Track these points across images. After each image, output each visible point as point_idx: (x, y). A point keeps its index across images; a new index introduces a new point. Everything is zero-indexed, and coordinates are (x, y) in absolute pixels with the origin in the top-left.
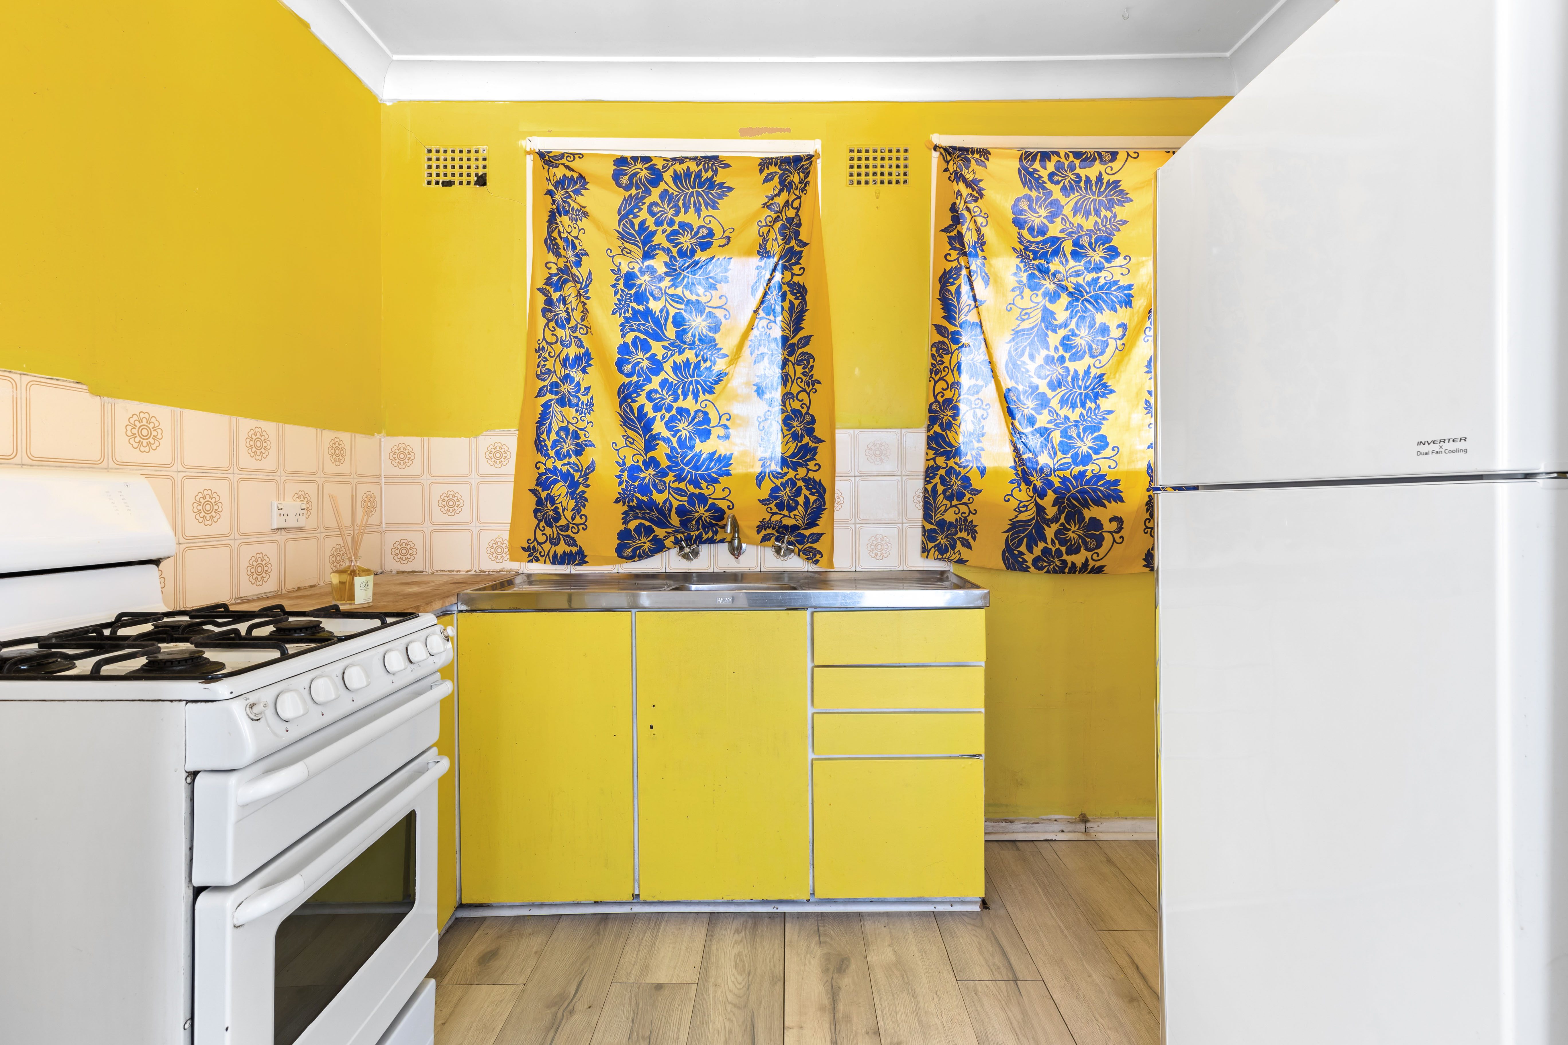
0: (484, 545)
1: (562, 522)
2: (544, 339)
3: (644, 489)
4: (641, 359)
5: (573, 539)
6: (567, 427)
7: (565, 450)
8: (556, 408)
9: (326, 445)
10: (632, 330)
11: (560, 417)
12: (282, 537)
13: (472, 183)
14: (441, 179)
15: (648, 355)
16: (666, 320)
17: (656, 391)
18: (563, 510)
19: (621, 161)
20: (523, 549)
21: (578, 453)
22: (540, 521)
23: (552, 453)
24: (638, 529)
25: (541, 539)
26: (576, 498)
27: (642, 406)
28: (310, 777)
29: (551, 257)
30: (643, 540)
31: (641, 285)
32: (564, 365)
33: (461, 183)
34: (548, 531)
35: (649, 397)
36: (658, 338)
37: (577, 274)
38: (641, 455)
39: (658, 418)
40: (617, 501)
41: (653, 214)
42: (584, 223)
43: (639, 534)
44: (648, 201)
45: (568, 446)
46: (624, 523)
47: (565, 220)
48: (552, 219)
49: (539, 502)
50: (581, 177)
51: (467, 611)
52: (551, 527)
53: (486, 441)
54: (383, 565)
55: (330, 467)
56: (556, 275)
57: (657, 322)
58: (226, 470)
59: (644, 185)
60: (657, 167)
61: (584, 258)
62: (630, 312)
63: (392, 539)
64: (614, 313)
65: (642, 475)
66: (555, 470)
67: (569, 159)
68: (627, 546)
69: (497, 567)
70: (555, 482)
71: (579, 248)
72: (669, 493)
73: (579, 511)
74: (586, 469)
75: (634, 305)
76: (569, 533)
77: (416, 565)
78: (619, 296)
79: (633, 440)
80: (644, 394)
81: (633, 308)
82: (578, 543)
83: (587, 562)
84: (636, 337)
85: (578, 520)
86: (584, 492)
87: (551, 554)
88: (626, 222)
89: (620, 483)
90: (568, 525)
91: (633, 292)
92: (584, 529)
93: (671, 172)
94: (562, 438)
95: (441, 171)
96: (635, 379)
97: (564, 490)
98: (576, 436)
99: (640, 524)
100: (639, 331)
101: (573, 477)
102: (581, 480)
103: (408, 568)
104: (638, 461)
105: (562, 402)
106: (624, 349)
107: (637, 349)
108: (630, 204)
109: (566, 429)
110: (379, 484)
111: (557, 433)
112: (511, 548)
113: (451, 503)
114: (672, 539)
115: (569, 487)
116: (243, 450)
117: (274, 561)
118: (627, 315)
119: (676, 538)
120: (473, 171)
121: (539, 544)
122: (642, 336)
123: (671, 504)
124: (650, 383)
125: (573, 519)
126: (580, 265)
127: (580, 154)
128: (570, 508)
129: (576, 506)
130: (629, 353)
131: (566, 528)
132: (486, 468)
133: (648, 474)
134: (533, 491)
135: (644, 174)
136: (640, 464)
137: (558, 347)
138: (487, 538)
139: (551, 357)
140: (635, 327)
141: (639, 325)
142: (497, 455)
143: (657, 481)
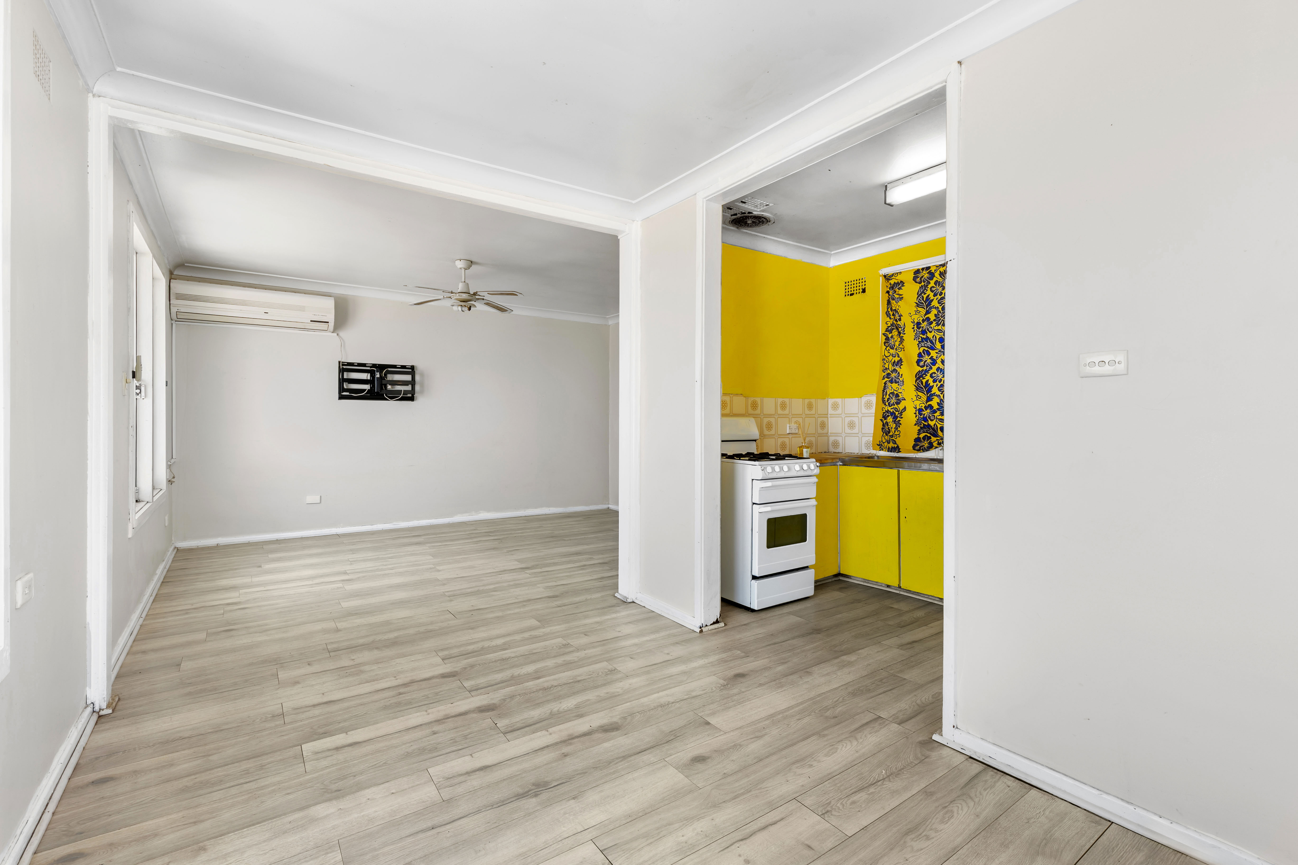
0: (863, 443)
1: (891, 434)
2: (885, 355)
3: (925, 419)
4: (926, 358)
5: (895, 441)
6: (893, 392)
7: (892, 402)
8: (889, 384)
9: (806, 404)
10: (922, 346)
11: (890, 388)
12: (790, 436)
13: (860, 292)
14: (849, 293)
15: (930, 357)
16: (936, 341)
17: (935, 373)
18: (891, 428)
19: (917, 272)
20: (878, 445)
21: (898, 403)
22: (884, 433)
23: (887, 404)
24: (924, 438)
25: (884, 441)
26: (896, 423)
27: (928, 381)
28: (772, 486)
29: (888, 319)
30: (925, 443)
31: (923, 327)
32: (893, 365)
33: (856, 293)
34: (886, 437)
35: (931, 376)
36: (933, 349)
37: (900, 324)
38: (924, 403)
39: (935, 386)
40: (915, 425)
41: (932, 291)
42: (900, 303)
43: (924, 440)
44: (930, 286)
45: (893, 400)
46: (918, 435)
47: (893, 302)
48: (889, 302)
49: (883, 425)
50: (901, 282)
51: (842, 465)
52: (887, 436)
53: (864, 399)
54: (828, 449)
55: (807, 412)
56: (890, 326)
57: (931, 342)
58: (774, 415)
59: (927, 280)
60: (932, 271)
61: (901, 317)
62: (920, 339)
63: (832, 439)
64: (914, 340)
65: (923, 413)
66: (888, 411)
67: (895, 276)
68: (918, 445)
69: (868, 452)
70: (888, 416)
71: (899, 313)
72: (936, 421)
73: (897, 429)
74: (901, 411)
75: (921, 335)
76: (893, 438)
77: (840, 450)
78: (915, 332)
79: (921, 397)
80: (929, 375)
81: (921, 337)
82: (897, 443)
83: (901, 451)
84: (924, 349)
85: (896, 433)
86: (900, 421)
87: (887, 447)
88: (920, 297)
89: (916, 417)
90: (893, 435)
91: (920, 330)
92: (899, 437)
93: (938, 272)
94: (891, 397)
95: (850, 290)
96: (925, 368)
97: (891, 420)
98: (897, 395)
99: (926, 435)
100: (925, 347)
101: (895, 414)
102: (898, 415)
103: (837, 451)
104: (922, 407)
105: (891, 382)
106: (920, 355)
107: (925, 355)
108: (923, 289)
109: (893, 393)
110: (828, 417)
111: (889, 395)
112: (873, 444)
113: (852, 425)
114: (937, 442)
115: (893, 418)
116: (779, 408)
117: (788, 444)
118: (919, 340)
119: (938, 442)
120: (861, 288)
121: (883, 443)
122: (926, 349)
123: (937, 426)
124: (932, 369)
125: (895, 432)
126: (901, 320)
127: (900, 272)
128: (893, 428)
129: (896, 427)
130: (922, 356)
131: (892, 436)
132: (864, 410)
133: (926, 413)
134: (881, 420)
135: (926, 276)
136: (923, 408)
137: (891, 358)
138: (865, 440)
139: (887, 362)
140: (923, 345)
141: (924, 344)
142: (868, 405)
143: (930, 415)
